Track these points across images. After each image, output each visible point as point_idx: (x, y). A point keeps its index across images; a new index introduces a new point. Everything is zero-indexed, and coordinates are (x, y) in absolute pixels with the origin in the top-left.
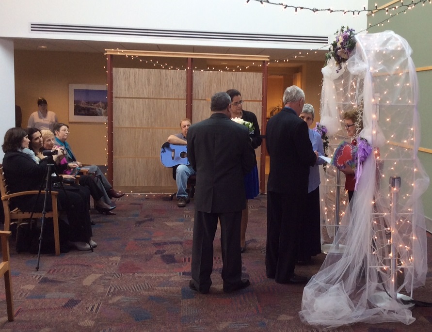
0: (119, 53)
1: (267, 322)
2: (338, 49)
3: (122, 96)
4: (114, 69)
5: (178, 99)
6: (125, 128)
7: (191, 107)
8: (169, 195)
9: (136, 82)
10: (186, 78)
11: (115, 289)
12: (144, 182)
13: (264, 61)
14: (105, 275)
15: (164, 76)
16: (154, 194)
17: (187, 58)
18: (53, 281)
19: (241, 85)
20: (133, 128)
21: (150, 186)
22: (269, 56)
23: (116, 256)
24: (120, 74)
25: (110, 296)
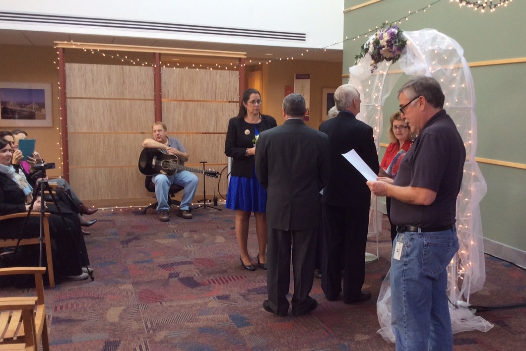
0: (74, 47)
1: (346, 344)
2: (381, 48)
3: (78, 96)
4: (67, 65)
5: (145, 100)
6: (83, 133)
7: (161, 108)
8: (139, 208)
9: (95, 79)
10: (153, 75)
11: (151, 323)
12: (108, 195)
13: (240, 59)
14: (128, 308)
15: (128, 74)
16: (121, 208)
17: (154, 53)
18: (68, 321)
19: (216, 85)
20: (92, 133)
21: (115, 199)
22: (246, 53)
23: (125, 283)
24: (74, 70)
25: (151, 332)
